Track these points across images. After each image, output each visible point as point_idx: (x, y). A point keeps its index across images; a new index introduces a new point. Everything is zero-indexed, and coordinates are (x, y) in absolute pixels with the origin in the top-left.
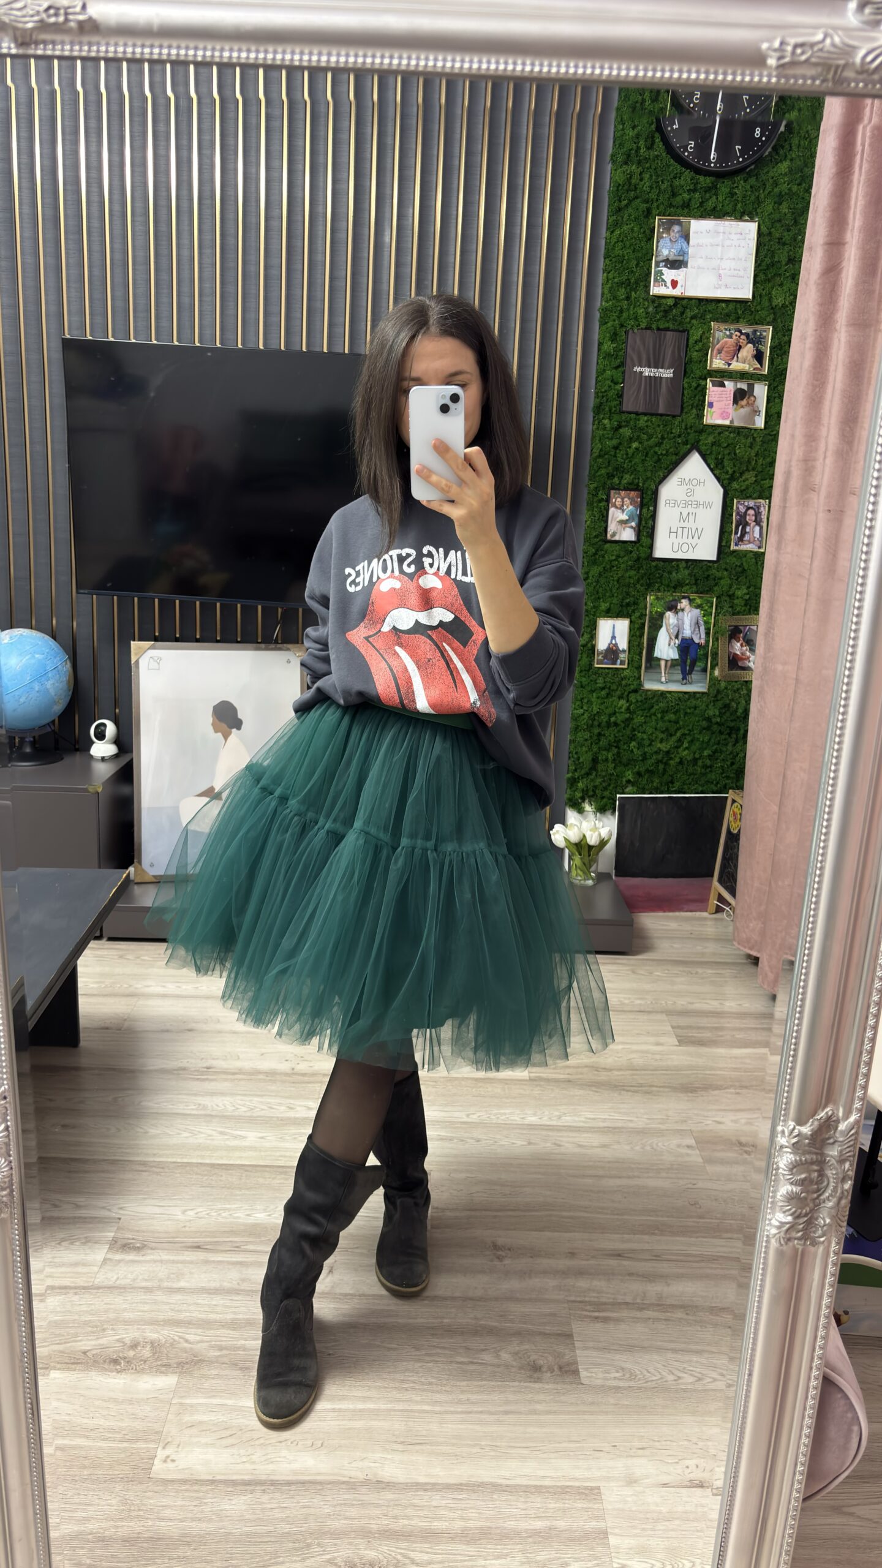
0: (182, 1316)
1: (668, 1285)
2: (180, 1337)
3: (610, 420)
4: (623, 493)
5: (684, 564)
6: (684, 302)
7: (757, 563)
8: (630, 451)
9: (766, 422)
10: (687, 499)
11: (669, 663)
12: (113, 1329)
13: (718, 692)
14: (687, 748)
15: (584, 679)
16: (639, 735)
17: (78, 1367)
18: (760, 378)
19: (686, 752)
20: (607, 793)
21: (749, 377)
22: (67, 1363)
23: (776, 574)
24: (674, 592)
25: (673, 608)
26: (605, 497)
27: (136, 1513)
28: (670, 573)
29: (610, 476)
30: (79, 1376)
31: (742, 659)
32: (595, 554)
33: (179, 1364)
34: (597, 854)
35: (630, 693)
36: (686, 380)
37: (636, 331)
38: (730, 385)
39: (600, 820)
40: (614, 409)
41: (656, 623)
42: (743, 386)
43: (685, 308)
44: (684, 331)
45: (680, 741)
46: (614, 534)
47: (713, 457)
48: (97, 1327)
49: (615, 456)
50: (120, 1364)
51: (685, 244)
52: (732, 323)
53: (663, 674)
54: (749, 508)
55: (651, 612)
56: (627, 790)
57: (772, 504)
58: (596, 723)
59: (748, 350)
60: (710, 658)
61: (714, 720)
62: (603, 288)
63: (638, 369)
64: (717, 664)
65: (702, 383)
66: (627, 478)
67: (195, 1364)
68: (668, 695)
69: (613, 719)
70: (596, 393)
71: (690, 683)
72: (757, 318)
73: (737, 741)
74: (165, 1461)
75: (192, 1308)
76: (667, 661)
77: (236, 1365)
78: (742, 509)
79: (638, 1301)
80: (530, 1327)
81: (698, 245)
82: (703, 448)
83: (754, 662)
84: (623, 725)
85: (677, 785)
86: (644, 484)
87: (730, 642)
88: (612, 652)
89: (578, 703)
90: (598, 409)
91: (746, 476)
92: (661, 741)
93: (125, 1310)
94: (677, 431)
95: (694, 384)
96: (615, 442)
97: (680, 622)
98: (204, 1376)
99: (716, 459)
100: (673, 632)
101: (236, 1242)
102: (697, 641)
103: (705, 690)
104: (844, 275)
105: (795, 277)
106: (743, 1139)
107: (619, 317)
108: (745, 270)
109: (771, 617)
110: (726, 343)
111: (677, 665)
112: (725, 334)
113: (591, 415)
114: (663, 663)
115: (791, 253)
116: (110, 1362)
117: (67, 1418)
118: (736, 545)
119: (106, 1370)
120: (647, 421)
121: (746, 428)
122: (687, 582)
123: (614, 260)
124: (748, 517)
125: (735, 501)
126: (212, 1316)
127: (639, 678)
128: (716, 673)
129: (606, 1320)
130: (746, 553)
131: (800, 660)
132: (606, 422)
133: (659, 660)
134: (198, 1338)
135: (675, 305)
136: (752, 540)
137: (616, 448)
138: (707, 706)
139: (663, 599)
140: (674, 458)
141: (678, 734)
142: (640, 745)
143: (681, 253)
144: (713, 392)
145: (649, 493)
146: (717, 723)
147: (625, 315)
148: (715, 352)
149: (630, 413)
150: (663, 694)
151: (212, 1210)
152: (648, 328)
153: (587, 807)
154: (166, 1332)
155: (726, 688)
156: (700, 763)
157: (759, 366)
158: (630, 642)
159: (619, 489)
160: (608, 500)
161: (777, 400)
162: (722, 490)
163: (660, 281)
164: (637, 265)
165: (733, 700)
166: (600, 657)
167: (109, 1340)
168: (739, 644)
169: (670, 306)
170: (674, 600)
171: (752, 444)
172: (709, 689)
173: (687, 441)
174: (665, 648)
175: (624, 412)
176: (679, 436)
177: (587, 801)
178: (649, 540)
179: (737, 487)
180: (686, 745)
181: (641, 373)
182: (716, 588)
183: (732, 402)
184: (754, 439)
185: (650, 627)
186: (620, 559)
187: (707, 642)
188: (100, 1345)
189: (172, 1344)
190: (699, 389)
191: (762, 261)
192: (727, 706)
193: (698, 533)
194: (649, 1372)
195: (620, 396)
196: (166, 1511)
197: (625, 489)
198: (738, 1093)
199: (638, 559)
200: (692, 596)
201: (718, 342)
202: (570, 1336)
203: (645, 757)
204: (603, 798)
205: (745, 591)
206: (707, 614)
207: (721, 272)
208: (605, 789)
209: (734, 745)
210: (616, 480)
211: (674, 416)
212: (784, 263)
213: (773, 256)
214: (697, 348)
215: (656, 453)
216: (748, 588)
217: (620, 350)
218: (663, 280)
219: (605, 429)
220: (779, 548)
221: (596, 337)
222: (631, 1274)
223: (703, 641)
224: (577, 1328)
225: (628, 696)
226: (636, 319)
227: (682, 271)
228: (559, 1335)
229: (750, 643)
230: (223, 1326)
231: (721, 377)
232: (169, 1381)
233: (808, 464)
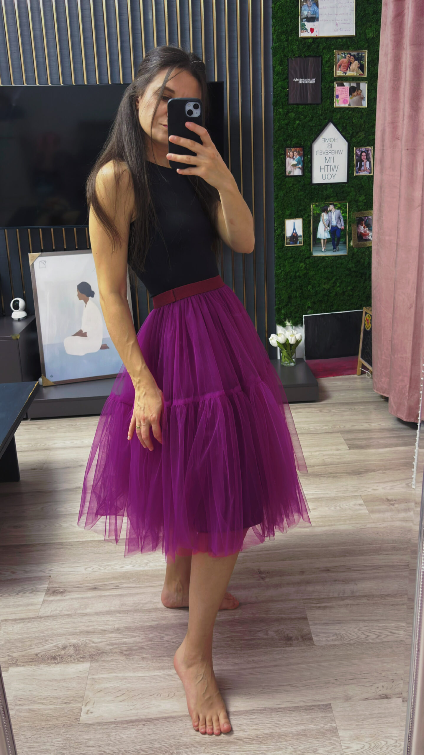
0: (91, 628)
1: (357, 585)
2: (90, 641)
3: (283, 109)
4: (293, 149)
5: (329, 186)
6: (319, 40)
7: (369, 182)
8: (295, 126)
9: (368, 104)
10: (329, 149)
11: (326, 241)
12: (51, 640)
13: (353, 254)
14: (339, 287)
15: (280, 253)
16: (312, 281)
17: (33, 663)
18: (363, 80)
19: (338, 289)
20: (297, 315)
21: (358, 80)
22: (27, 662)
23: (381, 188)
24: (326, 202)
25: (325, 210)
26: (283, 152)
27: (73, 745)
28: (322, 191)
29: (285, 140)
30: (34, 668)
31: (365, 235)
32: (280, 184)
33: (90, 655)
34: (295, 348)
35: (305, 259)
36: (323, 84)
37: (293, 58)
38: (347, 85)
39: (295, 330)
40: (284, 103)
41: (317, 220)
42: (354, 85)
43: (319, 43)
44: (319, 56)
45: (335, 283)
46: (290, 172)
47: (341, 125)
48: (42, 639)
49: (287, 129)
50: (57, 660)
51: (316, 8)
52: (345, 50)
53: (323, 247)
54: (362, 152)
55: (313, 214)
56: (309, 312)
57: (376, 148)
58: (289, 277)
59: (355, 65)
60: (347, 236)
61: (352, 270)
62: (273, 36)
63: (296, 80)
64: (352, 239)
65: (332, 85)
66: (295, 140)
67: (99, 655)
68: (327, 258)
69: (297, 274)
70: (274, 95)
71: (338, 251)
72: (359, 46)
73: (365, 280)
74: (87, 713)
75: (95, 623)
76: (324, 240)
77: (122, 653)
78: (359, 153)
79: (341, 595)
80: (283, 616)
81: (324, 8)
82: (335, 121)
83: (373, 236)
84: (303, 277)
85: (335, 307)
86: (304, 143)
87: (358, 226)
88: (294, 237)
89: (278, 267)
90: (276, 104)
91: (360, 134)
92: (325, 284)
93: (58, 628)
94: (320, 112)
95: (327, 86)
96: (286, 121)
97: (330, 218)
98: (104, 661)
99: (343, 126)
100: (326, 223)
101: (116, 583)
102: (339, 227)
103: (346, 254)
104: (406, 17)
105: (378, 22)
106: (389, 498)
107: (283, 51)
108: (350, 19)
109: (380, 211)
110: (343, 62)
111: (330, 241)
112: (342, 56)
113: (272, 107)
114: (322, 241)
115: (375, 8)
116: (51, 659)
117: (29, 693)
118: (357, 173)
119: (49, 663)
120: (303, 108)
121: (357, 108)
122: (332, 195)
123: (278, 19)
124: (362, 157)
125: (355, 148)
126: (106, 627)
127: (310, 250)
128: (352, 244)
129: (325, 608)
130: (363, 176)
131: (398, 233)
132: (281, 110)
133: (320, 239)
134: (100, 640)
135: (313, 42)
136: (365, 169)
137: (287, 125)
138: (348, 262)
139: (319, 206)
140: (319, 127)
141: (334, 279)
142: (313, 287)
143: (315, 13)
144: (338, 90)
145: (307, 148)
146: (354, 271)
147: (286, 50)
148: (337, 66)
149: (293, 104)
150: (323, 258)
151: (101, 566)
152: (300, 56)
153: (288, 324)
154: (81, 638)
155: (357, 252)
156: (346, 294)
157: (362, 73)
158: (303, 231)
159: (291, 147)
160: (285, 154)
161: (373, 91)
162: (347, 143)
163: (304, 29)
164: (291, 21)
165: (361, 258)
166: (288, 241)
167: (49, 646)
168: (362, 227)
169: (311, 43)
170: (325, 206)
171: (361, 116)
172: (348, 253)
173: (326, 117)
174: (323, 233)
175: (290, 104)
176: (321, 115)
177: (287, 320)
178: (309, 174)
179: (355, 141)
180: (338, 285)
181: (298, 82)
182: (348, 198)
183: (349, 94)
184: (362, 113)
185: (313, 222)
186: (294, 186)
187: (345, 227)
188: (45, 649)
189: (85, 645)
190: (330, 88)
191: (359, 14)
192: (358, 262)
193: (336, 168)
194: (350, 634)
195: (287, 95)
196: (90, 742)
197: (294, 147)
198: (384, 473)
199: (304, 185)
200: (335, 203)
201: (339, 61)
202: (306, 619)
203: (316, 293)
204: (295, 317)
205: (364, 198)
206: (344, 212)
207: (337, 22)
208: (296, 312)
209: (364, 282)
210: (289, 142)
211: (318, 104)
212: (371, 14)
213: (365, 11)
214: (327, 65)
215: (310, 126)
216: (365, 196)
217: (285, 70)
218: (306, 29)
219: (280, 114)
220: (382, 171)
221: (271, 63)
222: (335, 581)
223: (343, 227)
224: (310, 614)
225: (305, 260)
226: (292, 51)
227: (316, 23)
228: (299, 619)
229: (369, 226)
230: (113, 632)
231: (342, 80)
232: (85, 666)
233: (394, 125)
